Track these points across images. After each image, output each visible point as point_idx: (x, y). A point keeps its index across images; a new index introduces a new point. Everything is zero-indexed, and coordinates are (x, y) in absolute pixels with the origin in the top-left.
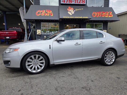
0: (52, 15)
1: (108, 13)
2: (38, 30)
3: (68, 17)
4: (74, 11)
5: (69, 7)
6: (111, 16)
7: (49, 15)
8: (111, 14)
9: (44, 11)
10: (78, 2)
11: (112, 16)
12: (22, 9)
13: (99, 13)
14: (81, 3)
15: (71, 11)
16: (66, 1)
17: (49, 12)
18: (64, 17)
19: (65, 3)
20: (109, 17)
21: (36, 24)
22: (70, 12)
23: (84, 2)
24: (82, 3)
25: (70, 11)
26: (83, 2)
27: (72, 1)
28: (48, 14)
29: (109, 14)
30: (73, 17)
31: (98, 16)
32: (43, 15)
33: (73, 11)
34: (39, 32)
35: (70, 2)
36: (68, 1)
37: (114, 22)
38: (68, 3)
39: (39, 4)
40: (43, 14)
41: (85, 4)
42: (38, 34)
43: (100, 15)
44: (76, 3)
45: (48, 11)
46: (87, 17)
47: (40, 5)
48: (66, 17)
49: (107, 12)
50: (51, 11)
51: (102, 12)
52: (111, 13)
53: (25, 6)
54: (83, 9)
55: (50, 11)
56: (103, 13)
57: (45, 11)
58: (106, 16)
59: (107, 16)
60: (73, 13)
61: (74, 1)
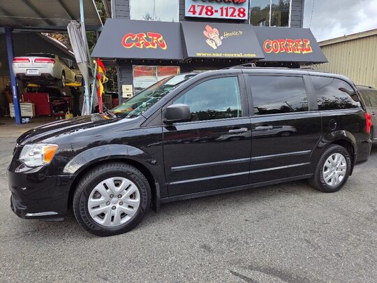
0: (165, 48)
1: (301, 43)
3: (209, 55)
4: (222, 38)
5: (208, 27)
6: (308, 52)
7: (156, 47)
9: (143, 37)
10: (229, 14)
11: (311, 51)
12: (75, 27)
13: (279, 43)
14: (235, 16)
15: (214, 39)
16: (198, 10)
17: (157, 39)
18: (199, 55)
19: (197, 15)
20: (304, 53)
22: (211, 39)
23: (244, 15)
24: (239, 15)
25: (212, 37)
26: (241, 15)
27: (213, 11)
28: (153, 45)
29: (303, 45)
30: (221, 55)
31: (276, 51)
32: (142, 47)
33: (220, 37)
34: (127, 91)
35: (209, 13)
36: (204, 10)
38: (204, 15)
39: (128, 17)
40: (142, 45)
41: (246, 18)
43: (281, 49)
44: (224, 17)
45: (153, 36)
46: (253, 56)
47: (132, 18)
48: (204, 55)
49: (299, 42)
52: (307, 44)
54: (241, 32)
55: (159, 37)
56: (291, 44)
57: (145, 36)
58: (296, 52)
59: (299, 52)
60: (219, 43)
61: (218, 11)
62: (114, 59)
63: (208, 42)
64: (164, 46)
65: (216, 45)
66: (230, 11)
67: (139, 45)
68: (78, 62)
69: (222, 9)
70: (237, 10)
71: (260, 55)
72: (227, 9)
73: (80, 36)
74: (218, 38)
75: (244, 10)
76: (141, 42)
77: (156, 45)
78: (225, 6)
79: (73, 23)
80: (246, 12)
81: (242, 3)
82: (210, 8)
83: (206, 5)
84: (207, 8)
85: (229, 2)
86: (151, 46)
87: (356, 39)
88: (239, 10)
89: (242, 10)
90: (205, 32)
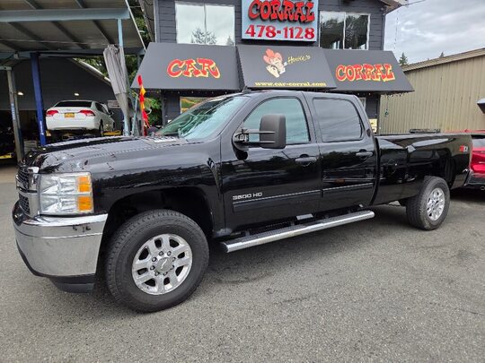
0: (218, 77)
1: (382, 68)
3: (270, 84)
4: (285, 64)
5: (269, 50)
6: (390, 79)
7: (207, 76)
8: (389, 71)
9: (192, 64)
10: (295, 35)
11: (394, 79)
12: (112, 52)
13: (354, 69)
14: (302, 38)
15: (276, 65)
16: (257, 30)
17: (208, 67)
18: (258, 84)
19: (256, 37)
20: (385, 80)
21: (166, 100)
22: (272, 66)
23: (313, 36)
24: (306, 36)
25: (274, 63)
26: (309, 36)
27: (276, 32)
28: (204, 73)
29: (384, 71)
30: (284, 84)
31: (352, 78)
32: (190, 76)
33: (283, 63)
35: (271, 35)
36: (265, 31)
37: (399, 95)
38: (264, 37)
39: (175, 41)
40: (191, 74)
41: (315, 39)
43: (357, 76)
44: (289, 39)
45: (204, 62)
46: (323, 85)
47: (179, 42)
48: (264, 84)
49: (378, 67)
50: (214, 64)
52: (389, 69)
53: (124, 43)
54: (309, 57)
55: (211, 64)
56: (369, 69)
57: (195, 63)
58: (376, 79)
59: (379, 80)
60: (283, 71)
61: (281, 31)
62: (158, 90)
63: (270, 69)
64: (216, 74)
65: (279, 72)
66: (296, 32)
67: (188, 73)
68: (115, 93)
69: (286, 30)
70: (304, 30)
71: (332, 85)
72: (292, 29)
73: (118, 63)
74: (281, 64)
75: (313, 30)
76: (189, 70)
77: (208, 73)
78: (289, 26)
79: (110, 48)
80: (315, 33)
81: (310, 22)
82: (271, 29)
83: (266, 24)
84: (268, 29)
85: (295, 21)
86: (201, 75)
87: (450, 63)
88: (307, 31)
89: (310, 30)
90: (265, 57)
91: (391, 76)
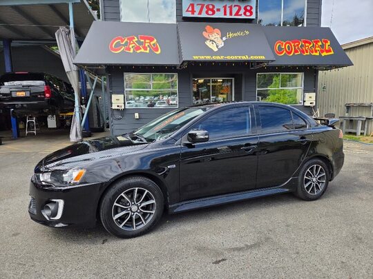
0: (159, 52)
1: (320, 44)
2: (114, 97)
3: (208, 58)
4: (224, 39)
5: (208, 27)
6: (328, 54)
7: (148, 52)
8: (327, 46)
9: (134, 40)
10: (234, 13)
11: (332, 53)
12: (63, 33)
13: (292, 44)
14: (241, 15)
15: (215, 40)
16: (197, 9)
17: (150, 43)
18: (196, 58)
19: (196, 15)
21: (110, 78)
22: (211, 41)
23: (251, 13)
24: (245, 14)
25: (212, 39)
26: (248, 14)
27: (215, 9)
28: (145, 49)
29: (322, 46)
30: (222, 57)
31: (290, 53)
32: (132, 51)
33: (221, 38)
34: (117, 101)
35: (210, 12)
36: (205, 9)
37: (337, 69)
38: (204, 15)
39: (118, 19)
40: (132, 50)
41: (253, 17)
42: (114, 107)
43: (296, 51)
44: (228, 16)
45: (145, 38)
46: (262, 58)
47: (122, 20)
48: (202, 58)
49: (317, 42)
50: (155, 40)
51: (304, 42)
52: (327, 44)
53: (75, 24)
54: (247, 33)
55: (152, 40)
56: (307, 44)
57: (136, 40)
58: (314, 54)
59: (317, 54)
60: (221, 44)
61: (221, 10)
62: (100, 65)
63: (208, 43)
64: (157, 50)
65: (217, 46)
66: (235, 10)
67: (129, 49)
68: (66, 71)
69: (225, 7)
70: (243, 8)
71: (271, 57)
72: (231, 7)
73: (69, 43)
74: (219, 39)
75: (251, 8)
76: (131, 46)
77: (148, 49)
78: (228, 4)
80: (254, 10)
81: (248, 1)
82: (211, 7)
83: (206, 3)
84: (207, 7)
86: (142, 50)
88: (245, 8)
89: (248, 8)
90: (204, 33)
91: (329, 51)
